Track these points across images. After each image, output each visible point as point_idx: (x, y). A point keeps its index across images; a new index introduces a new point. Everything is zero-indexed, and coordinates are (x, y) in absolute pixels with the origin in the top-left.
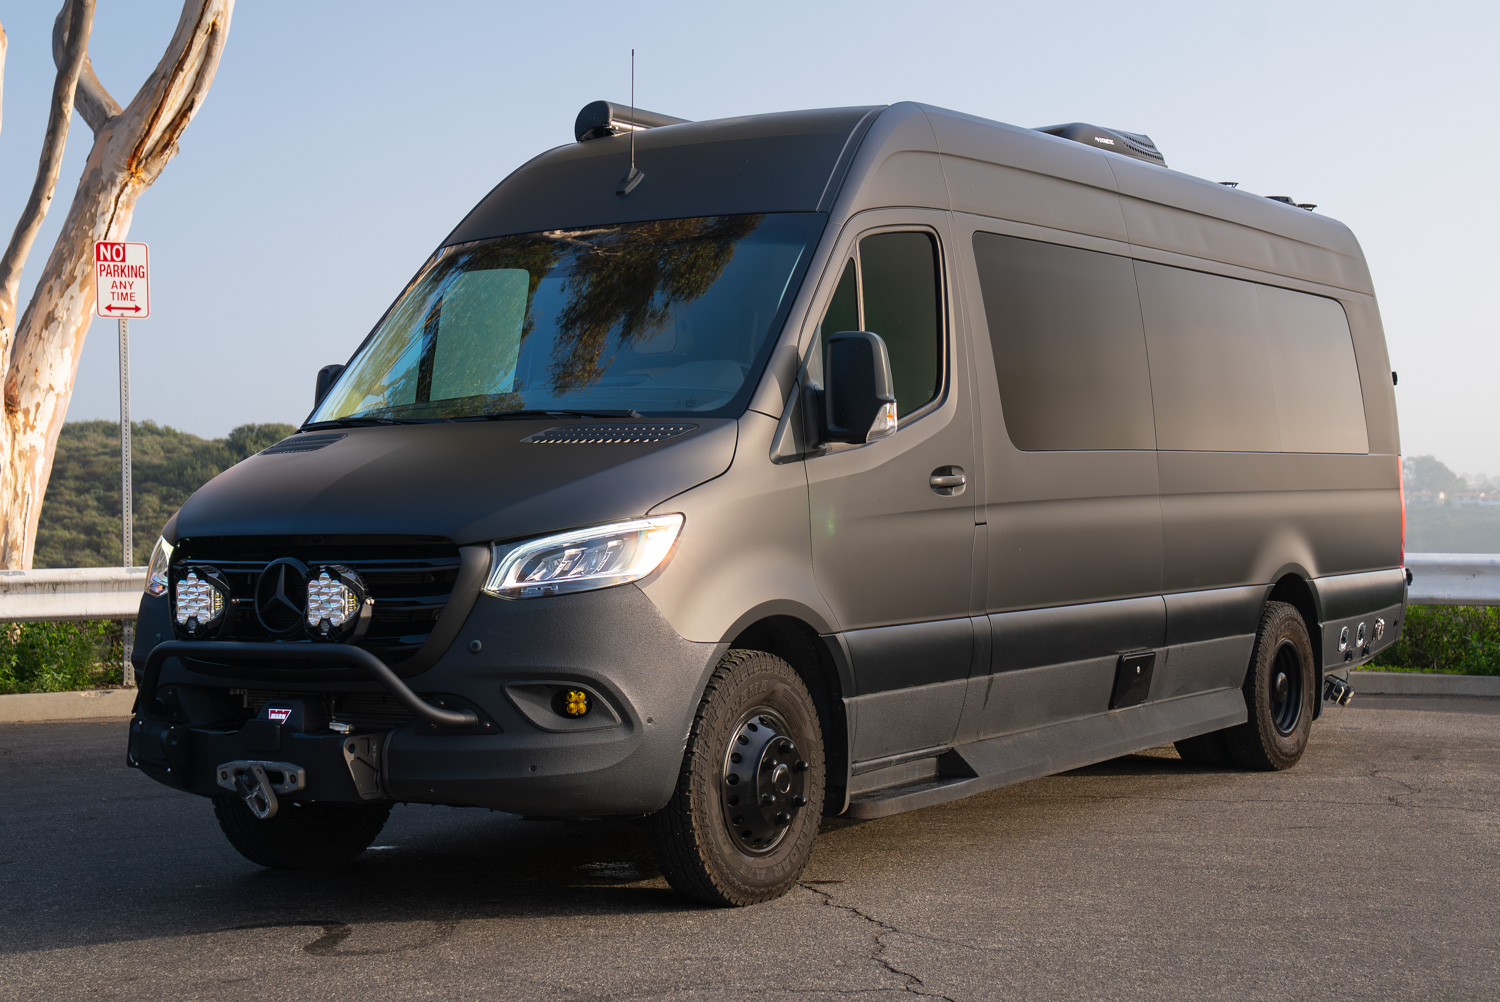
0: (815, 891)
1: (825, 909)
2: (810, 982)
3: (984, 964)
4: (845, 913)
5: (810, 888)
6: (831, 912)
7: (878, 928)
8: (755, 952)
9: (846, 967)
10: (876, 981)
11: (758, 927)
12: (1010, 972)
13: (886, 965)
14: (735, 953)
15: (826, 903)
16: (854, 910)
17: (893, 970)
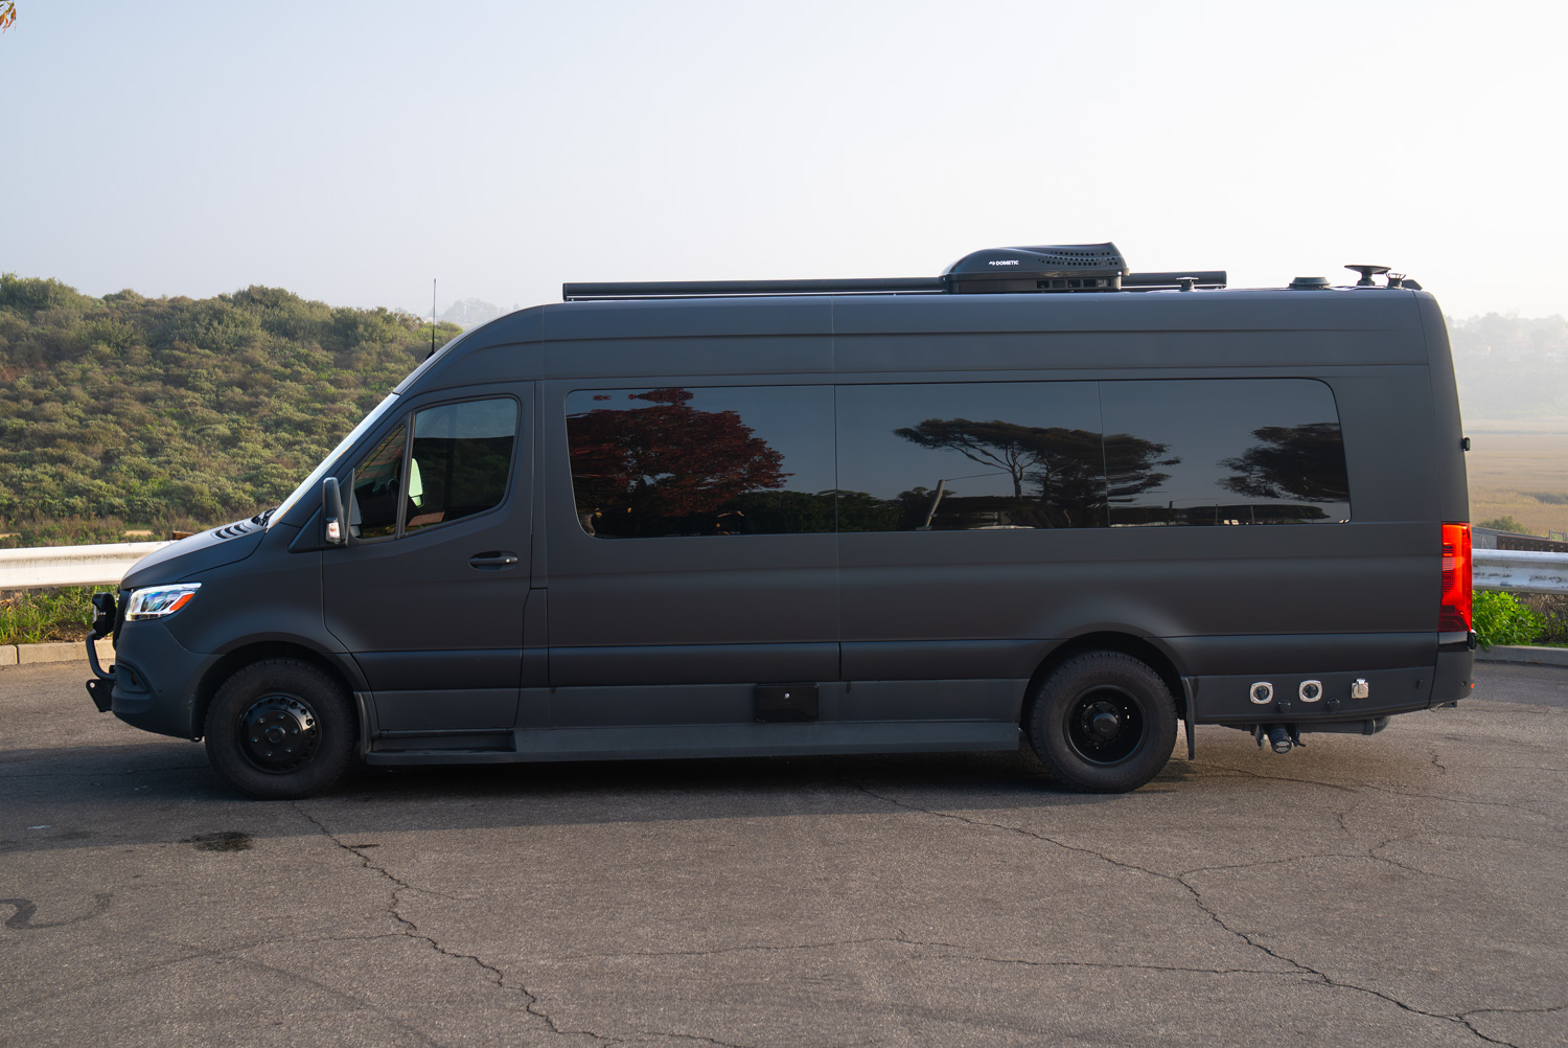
0: (359, 855)
1: (364, 870)
2: (348, 931)
3: (458, 911)
4: (376, 874)
5: (355, 852)
6: (367, 873)
7: (396, 886)
8: (315, 910)
9: (371, 919)
10: (388, 929)
11: (317, 889)
12: (471, 916)
13: (396, 916)
14: (302, 912)
15: (365, 866)
16: (383, 871)
17: (400, 920)
